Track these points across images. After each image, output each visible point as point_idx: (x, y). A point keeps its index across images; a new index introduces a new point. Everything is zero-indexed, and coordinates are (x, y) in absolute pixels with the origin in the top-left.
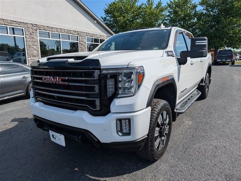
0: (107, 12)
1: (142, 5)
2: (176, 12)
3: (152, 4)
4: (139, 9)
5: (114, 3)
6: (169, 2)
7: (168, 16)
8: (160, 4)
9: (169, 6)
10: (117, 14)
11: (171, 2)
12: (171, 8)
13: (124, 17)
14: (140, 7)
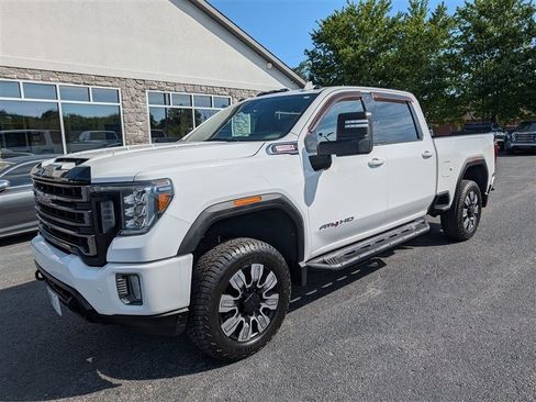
0: (318, 38)
1: (399, 16)
2: (479, 29)
3: (422, 12)
4: (391, 26)
5: (334, 18)
6: (462, 6)
7: (461, 38)
8: (440, 11)
9: (464, 14)
10: (338, 42)
11: (468, 5)
12: (470, 20)
13: (355, 47)
14: (394, 21)
